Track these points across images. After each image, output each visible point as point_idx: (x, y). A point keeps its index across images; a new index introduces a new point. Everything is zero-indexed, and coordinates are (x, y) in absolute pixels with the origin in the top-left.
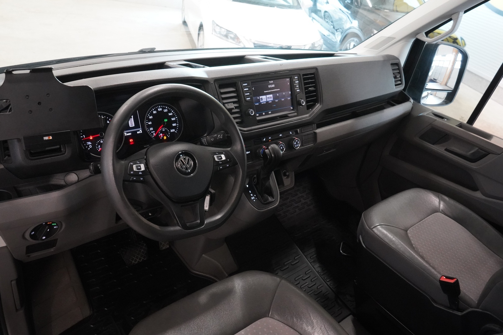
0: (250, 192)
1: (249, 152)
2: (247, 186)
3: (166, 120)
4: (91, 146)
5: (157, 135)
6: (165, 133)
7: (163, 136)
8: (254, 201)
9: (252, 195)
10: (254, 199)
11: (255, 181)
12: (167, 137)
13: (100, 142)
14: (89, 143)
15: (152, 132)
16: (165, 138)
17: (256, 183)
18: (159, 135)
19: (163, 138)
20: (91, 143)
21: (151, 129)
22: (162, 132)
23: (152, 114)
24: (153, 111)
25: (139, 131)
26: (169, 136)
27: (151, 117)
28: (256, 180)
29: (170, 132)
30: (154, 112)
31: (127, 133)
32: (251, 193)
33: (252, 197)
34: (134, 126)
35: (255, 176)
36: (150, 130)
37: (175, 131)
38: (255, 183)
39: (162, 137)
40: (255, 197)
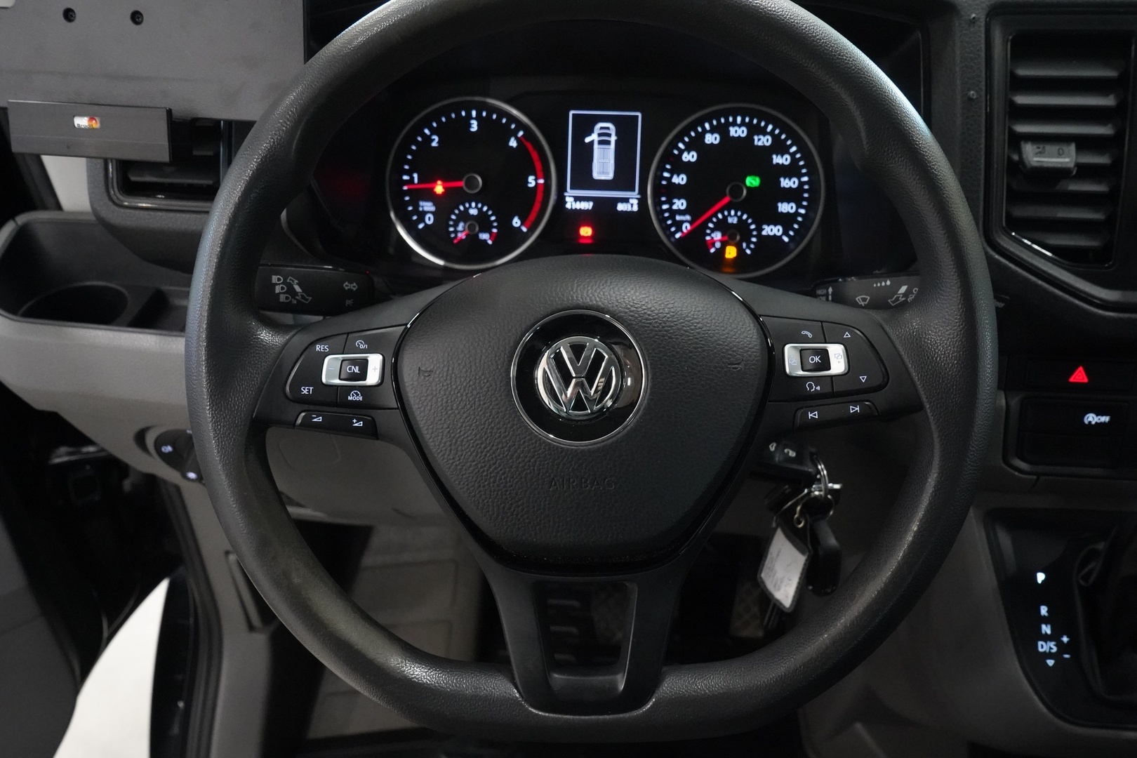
0: (1044, 610)
1: (1105, 419)
2: (1041, 577)
3: (752, 181)
4: (429, 219)
5: (699, 232)
6: (734, 234)
7: (724, 244)
8: (1051, 662)
9: (1046, 629)
10: (1049, 655)
11: (1090, 572)
12: (740, 251)
13: (466, 210)
14: (428, 206)
15: (678, 218)
16: (731, 252)
17: (1092, 579)
18: (709, 235)
19: (721, 251)
20: (433, 209)
21: (680, 204)
22: (722, 226)
23: (697, 144)
24: (705, 131)
25: (626, 200)
26: (750, 249)
27: (690, 157)
28: (1095, 566)
29: (759, 236)
30: (711, 139)
31: (577, 199)
32: (1045, 620)
33: (1046, 638)
34: (610, 176)
35: (1101, 546)
36: (675, 207)
37: (785, 233)
38: (1086, 578)
39: (718, 245)
40: (1059, 644)
